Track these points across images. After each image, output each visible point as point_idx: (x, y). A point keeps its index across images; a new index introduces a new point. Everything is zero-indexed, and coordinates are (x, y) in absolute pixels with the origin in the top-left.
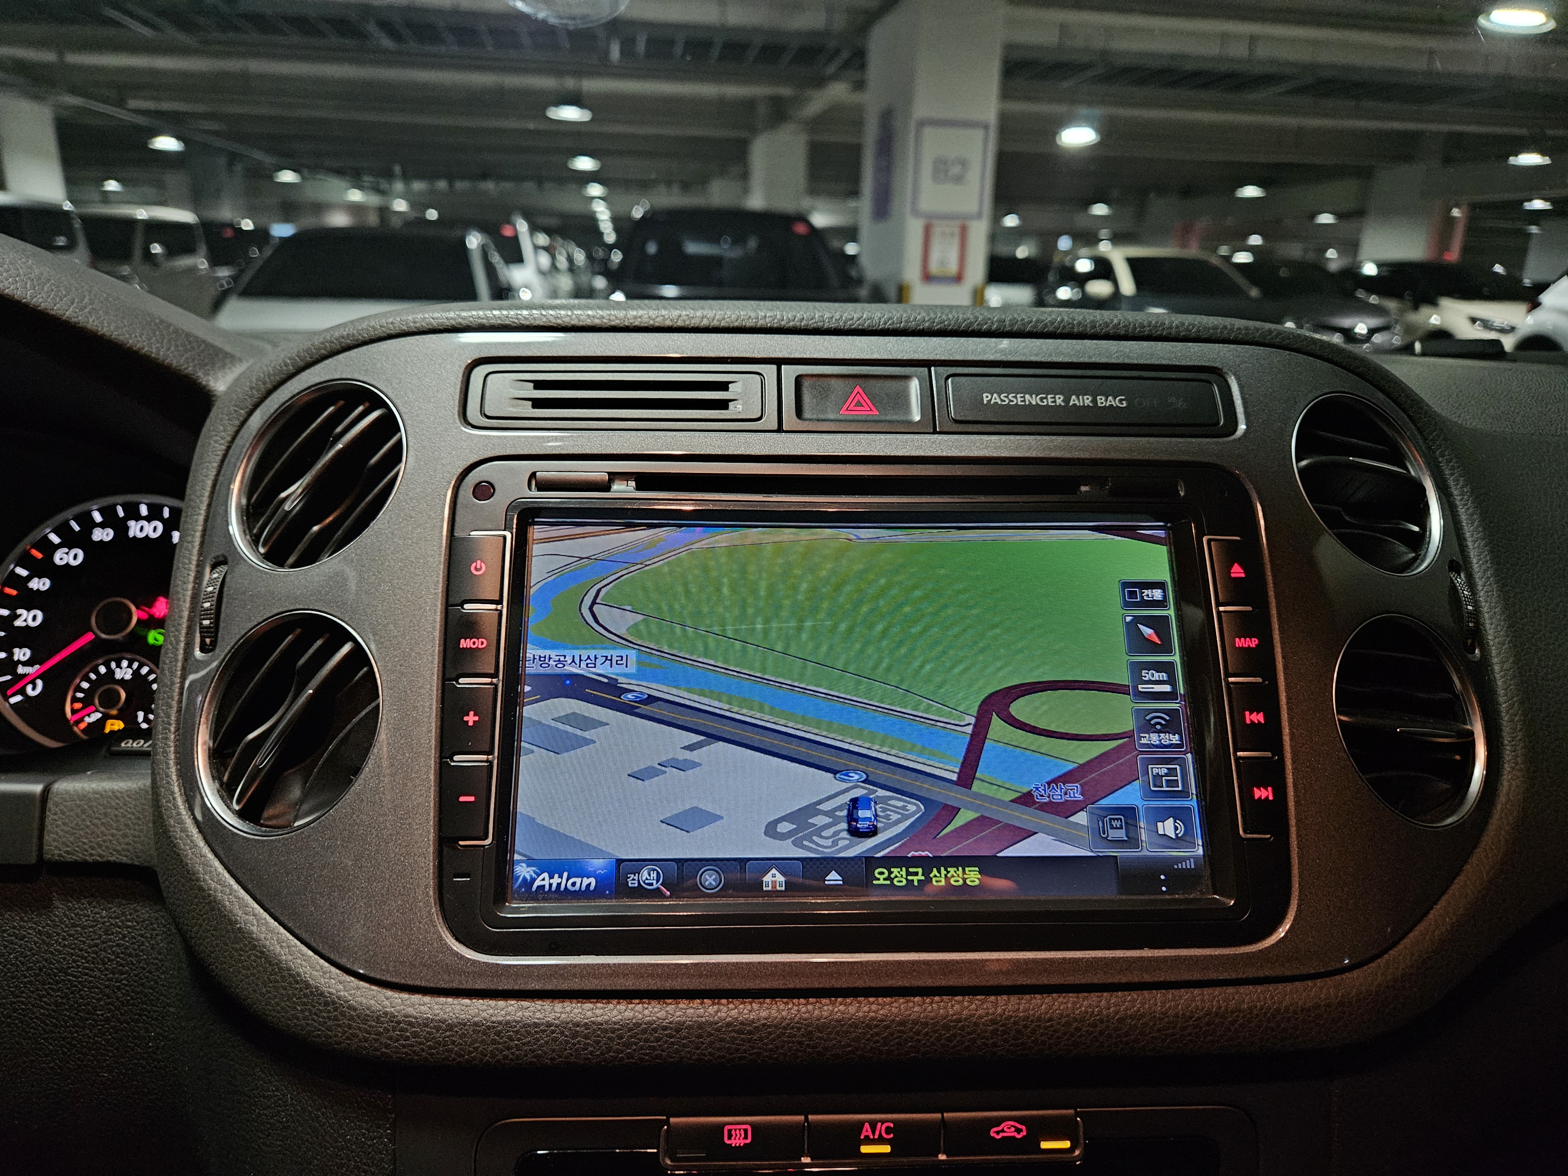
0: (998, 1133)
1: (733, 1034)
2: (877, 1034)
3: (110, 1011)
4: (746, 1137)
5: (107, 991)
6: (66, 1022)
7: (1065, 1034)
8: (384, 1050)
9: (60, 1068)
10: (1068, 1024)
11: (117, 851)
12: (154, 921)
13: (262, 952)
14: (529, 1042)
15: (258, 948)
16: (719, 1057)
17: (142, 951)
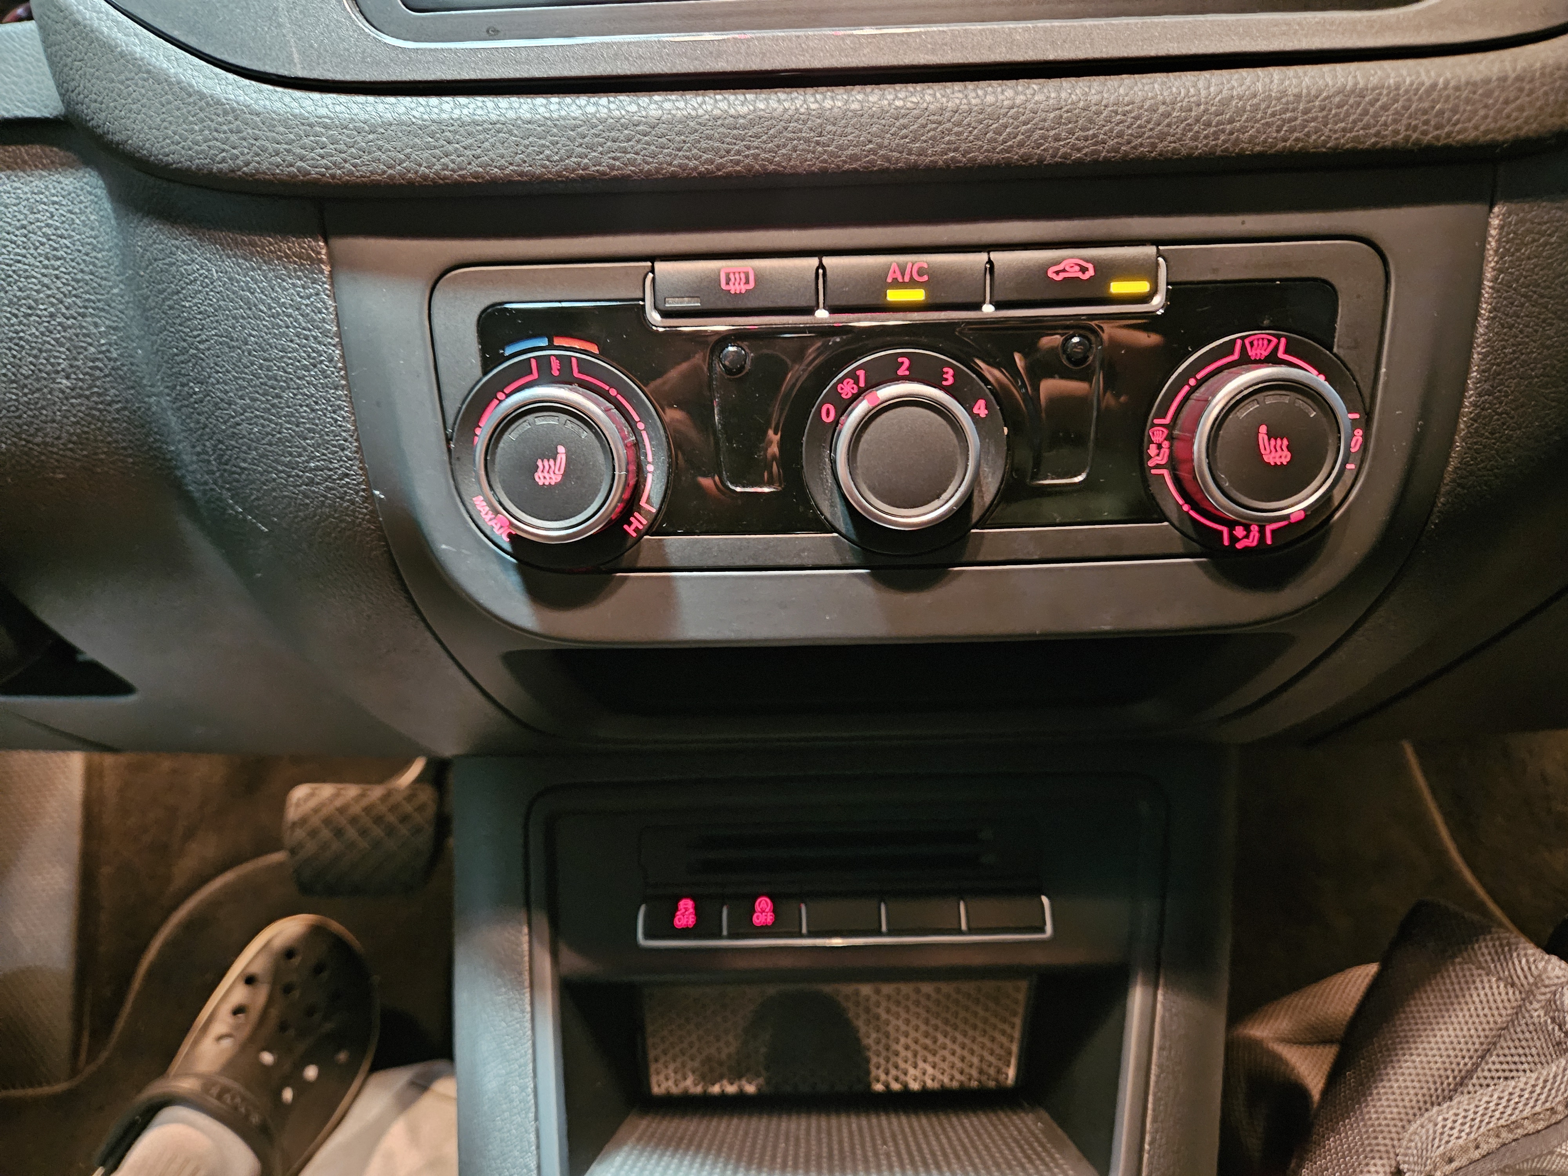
0: (1057, 273)
1: (721, 130)
2: (905, 127)
3: (53, 305)
4: (747, 282)
5: (46, 280)
6: (9, 319)
7: (1148, 122)
8: (299, 164)
9: (13, 374)
10: (1153, 110)
11: (22, 102)
12: (78, 191)
13: (148, 72)
14: (471, 145)
15: (143, 69)
16: (706, 162)
17: (73, 231)
